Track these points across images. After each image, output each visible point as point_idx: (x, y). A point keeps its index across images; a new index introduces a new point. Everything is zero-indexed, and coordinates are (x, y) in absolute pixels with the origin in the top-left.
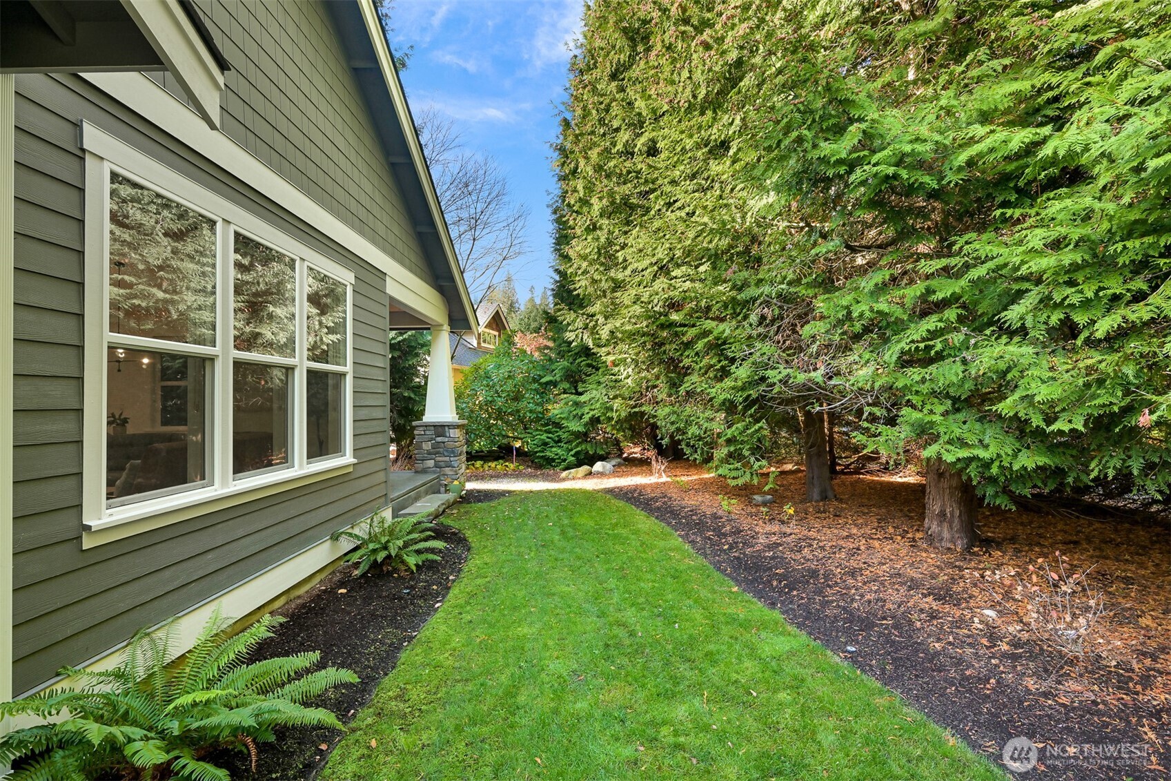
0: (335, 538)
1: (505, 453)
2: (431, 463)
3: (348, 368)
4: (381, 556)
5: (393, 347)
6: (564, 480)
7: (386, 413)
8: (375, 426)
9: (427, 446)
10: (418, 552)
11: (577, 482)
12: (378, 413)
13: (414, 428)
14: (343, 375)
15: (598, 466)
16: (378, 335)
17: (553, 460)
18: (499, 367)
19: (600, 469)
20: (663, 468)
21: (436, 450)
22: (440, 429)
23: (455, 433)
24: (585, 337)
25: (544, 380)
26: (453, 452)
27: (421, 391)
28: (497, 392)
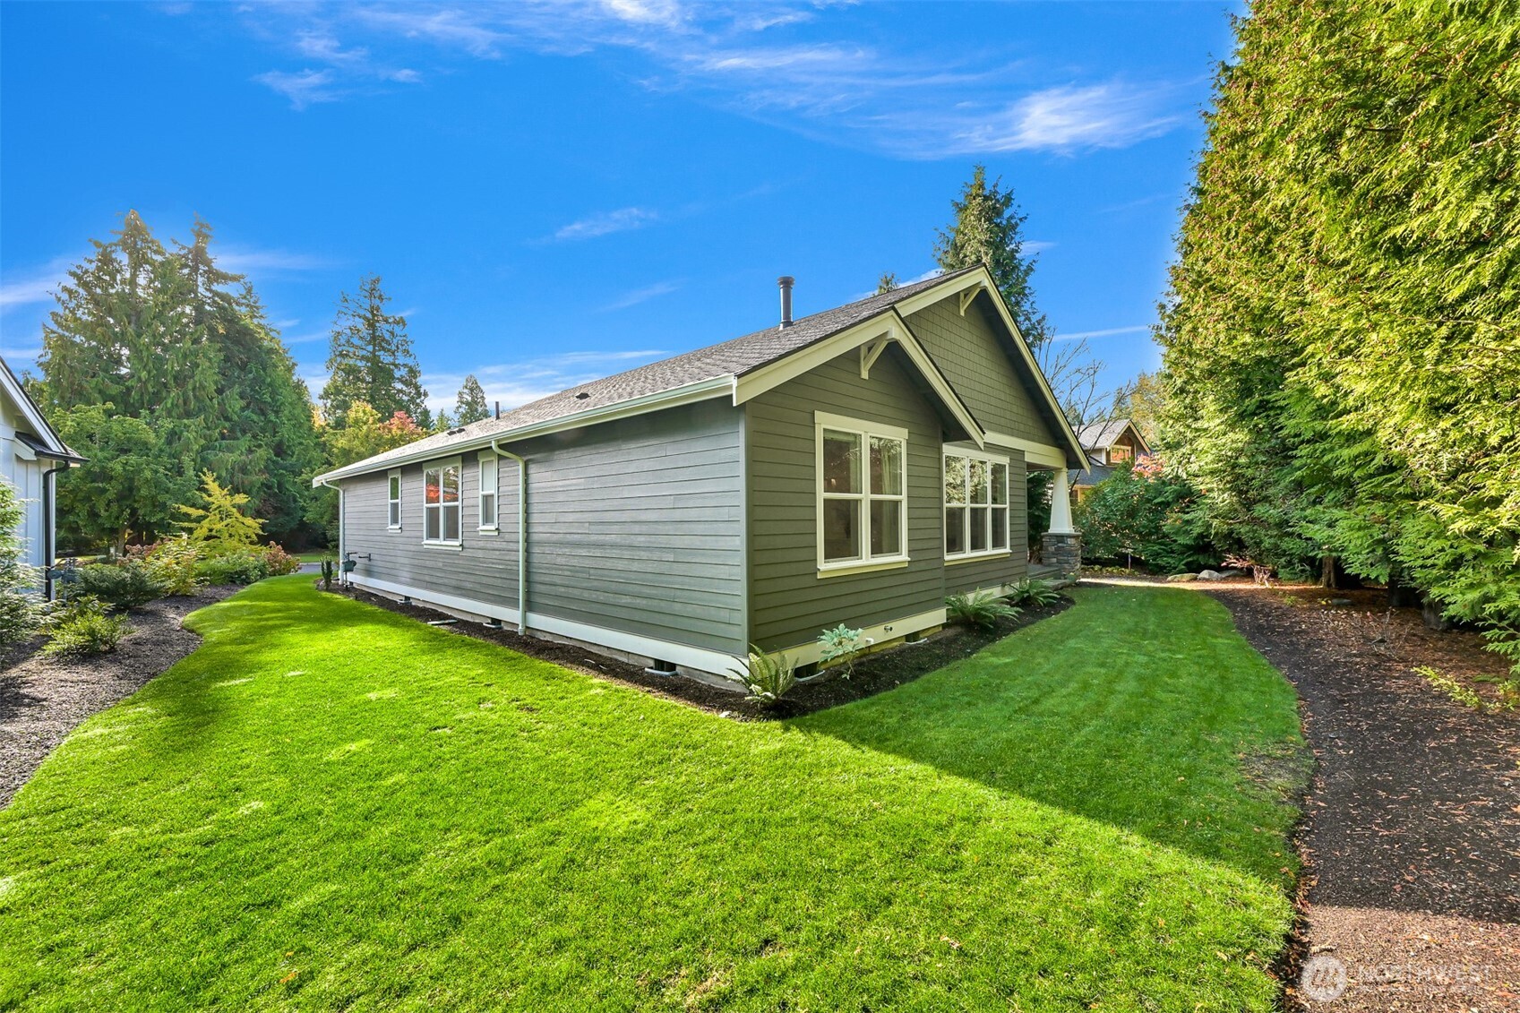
0: (1003, 585)
1: (1121, 561)
2: (1054, 560)
3: (1007, 506)
4: (1026, 595)
5: (1030, 481)
6: (1169, 582)
7: (1026, 527)
8: (1020, 534)
9: (1052, 549)
10: (1044, 597)
11: (1183, 583)
12: (1022, 528)
13: (1042, 537)
14: (1005, 509)
15: (1205, 574)
16: (1021, 478)
17: (1164, 567)
18: (1114, 491)
19: (1207, 577)
20: (1266, 577)
21: (1059, 551)
22: (1061, 538)
23: (1071, 541)
24: (1180, 471)
25: (1156, 501)
26: (1070, 553)
27: (1047, 510)
28: (1112, 511)
